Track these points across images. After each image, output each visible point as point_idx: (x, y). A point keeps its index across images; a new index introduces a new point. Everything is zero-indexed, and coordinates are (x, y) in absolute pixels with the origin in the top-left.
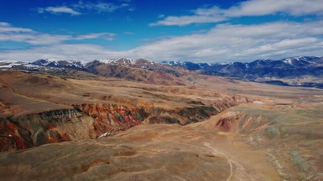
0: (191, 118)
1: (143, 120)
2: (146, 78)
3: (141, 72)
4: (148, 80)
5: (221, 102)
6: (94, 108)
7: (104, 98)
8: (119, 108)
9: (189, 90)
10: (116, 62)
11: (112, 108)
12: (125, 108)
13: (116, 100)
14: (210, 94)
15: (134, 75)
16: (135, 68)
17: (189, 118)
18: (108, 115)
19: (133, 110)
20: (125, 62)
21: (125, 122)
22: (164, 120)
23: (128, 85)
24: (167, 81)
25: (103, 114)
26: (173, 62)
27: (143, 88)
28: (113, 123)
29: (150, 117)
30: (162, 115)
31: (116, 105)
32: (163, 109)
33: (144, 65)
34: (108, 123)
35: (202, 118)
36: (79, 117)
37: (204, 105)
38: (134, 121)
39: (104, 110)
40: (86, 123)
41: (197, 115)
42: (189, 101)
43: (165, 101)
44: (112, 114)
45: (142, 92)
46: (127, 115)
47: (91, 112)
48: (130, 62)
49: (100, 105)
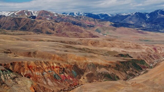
0: (127, 72)
1: (80, 78)
2: (54, 30)
3: (48, 25)
4: (57, 32)
5: (146, 53)
6: (26, 67)
7: (29, 54)
8: (52, 65)
9: (109, 42)
10: (17, 14)
11: (45, 66)
12: (58, 66)
13: (43, 56)
14: (131, 46)
15: (42, 28)
16: (40, 20)
17: (126, 73)
18: (43, 74)
19: (67, 67)
20: (26, 14)
21: (62, 81)
22: (103, 77)
23: (44, 39)
24: (78, 33)
25: (37, 73)
26: (73, 13)
27: (62, 42)
28: (50, 83)
29: (86, 74)
30: (99, 70)
31: (48, 62)
32: (98, 65)
33: (48, 17)
34: (45, 83)
35: (137, 72)
36: (14, 79)
37: (132, 57)
38: (71, 79)
39: (38, 69)
40: (24, 85)
41: (131, 69)
42: (117, 54)
43: (96, 55)
44: (46, 72)
45: (64, 46)
46: (63, 73)
47: (24, 71)
48: (32, 14)
49: (32, 63)
